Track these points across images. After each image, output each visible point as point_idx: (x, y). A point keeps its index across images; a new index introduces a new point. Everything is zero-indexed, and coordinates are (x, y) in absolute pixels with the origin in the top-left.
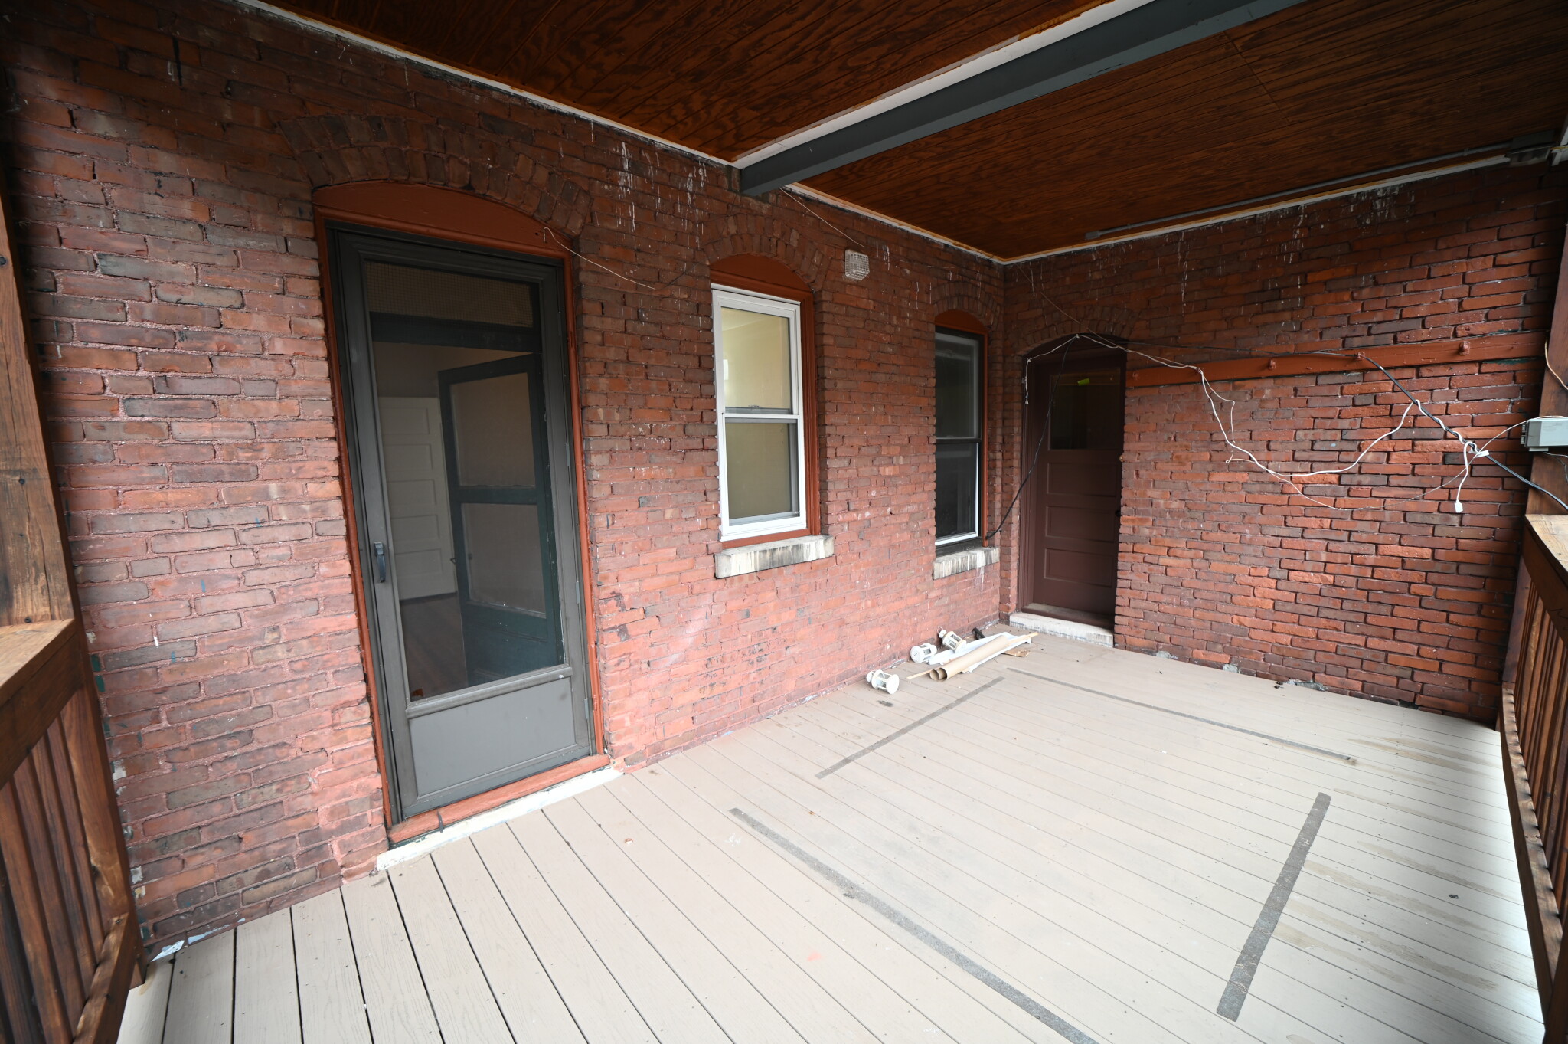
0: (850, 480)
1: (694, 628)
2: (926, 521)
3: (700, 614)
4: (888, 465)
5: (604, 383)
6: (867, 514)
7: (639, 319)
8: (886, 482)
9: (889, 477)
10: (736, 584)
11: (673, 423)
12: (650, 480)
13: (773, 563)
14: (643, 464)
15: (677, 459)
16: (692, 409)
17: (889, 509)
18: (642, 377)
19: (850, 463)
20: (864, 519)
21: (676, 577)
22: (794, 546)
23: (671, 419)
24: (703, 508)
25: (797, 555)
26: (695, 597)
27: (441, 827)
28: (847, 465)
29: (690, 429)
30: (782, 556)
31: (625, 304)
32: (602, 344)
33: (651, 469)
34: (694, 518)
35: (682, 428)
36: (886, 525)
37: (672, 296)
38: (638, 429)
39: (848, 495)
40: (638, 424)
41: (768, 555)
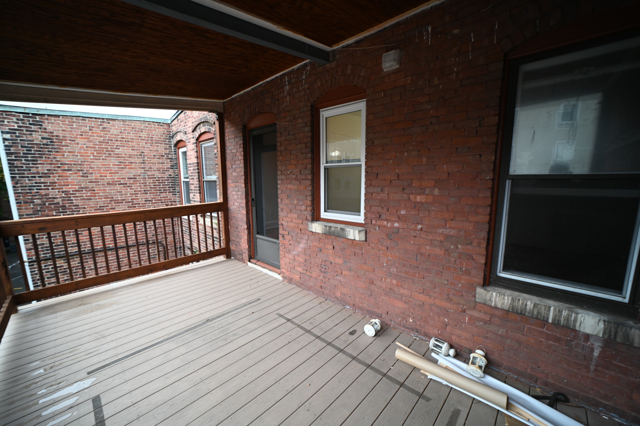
0: (381, 200)
1: (302, 246)
2: (470, 247)
3: (304, 241)
4: (420, 194)
5: (280, 158)
6: (396, 225)
7: (289, 135)
8: (417, 206)
9: (420, 203)
10: (317, 236)
11: (297, 170)
12: (290, 189)
13: (330, 232)
14: (289, 184)
15: (298, 183)
16: (303, 164)
17: (420, 226)
18: (289, 154)
19: (382, 190)
20: (392, 227)
21: (297, 225)
22: (341, 228)
23: (297, 168)
24: (305, 202)
25: (342, 233)
26: (302, 234)
27: (255, 264)
28: (379, 191)
29: (302, 171)
30: (334, 231)
31: (286, 131)
32: (280, 146)
33: (291, 186)
34: (302, 205)
35: (299, 171)
36: (415, 237)
37: (298, 123)
38: (287, 172)
39: (380, 209)
40: (288, 170)
41: (328, 228)
